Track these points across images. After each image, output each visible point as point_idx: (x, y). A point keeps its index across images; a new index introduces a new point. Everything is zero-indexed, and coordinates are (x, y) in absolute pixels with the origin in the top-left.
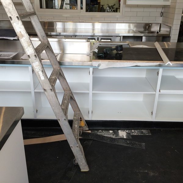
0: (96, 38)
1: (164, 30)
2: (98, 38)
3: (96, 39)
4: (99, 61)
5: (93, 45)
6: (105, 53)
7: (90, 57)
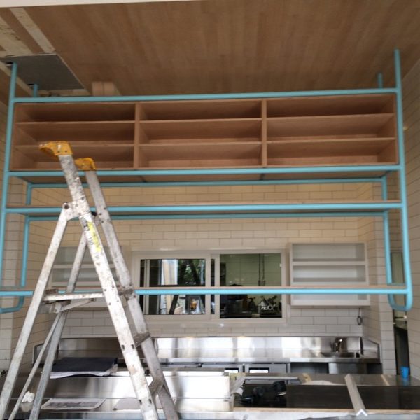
0: (240, 367)
1: (369, 351)
2: (244, 367)
3: (241, 369)
4: (244, 411)
5: (234, 381)
6: (254, 396)
7: (230, 403)
